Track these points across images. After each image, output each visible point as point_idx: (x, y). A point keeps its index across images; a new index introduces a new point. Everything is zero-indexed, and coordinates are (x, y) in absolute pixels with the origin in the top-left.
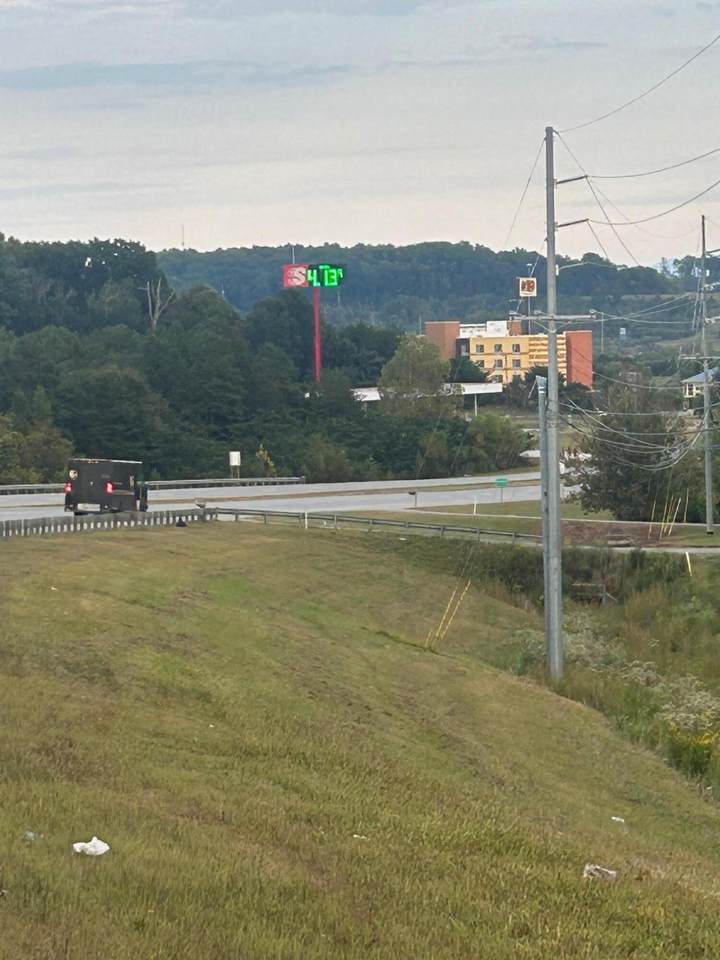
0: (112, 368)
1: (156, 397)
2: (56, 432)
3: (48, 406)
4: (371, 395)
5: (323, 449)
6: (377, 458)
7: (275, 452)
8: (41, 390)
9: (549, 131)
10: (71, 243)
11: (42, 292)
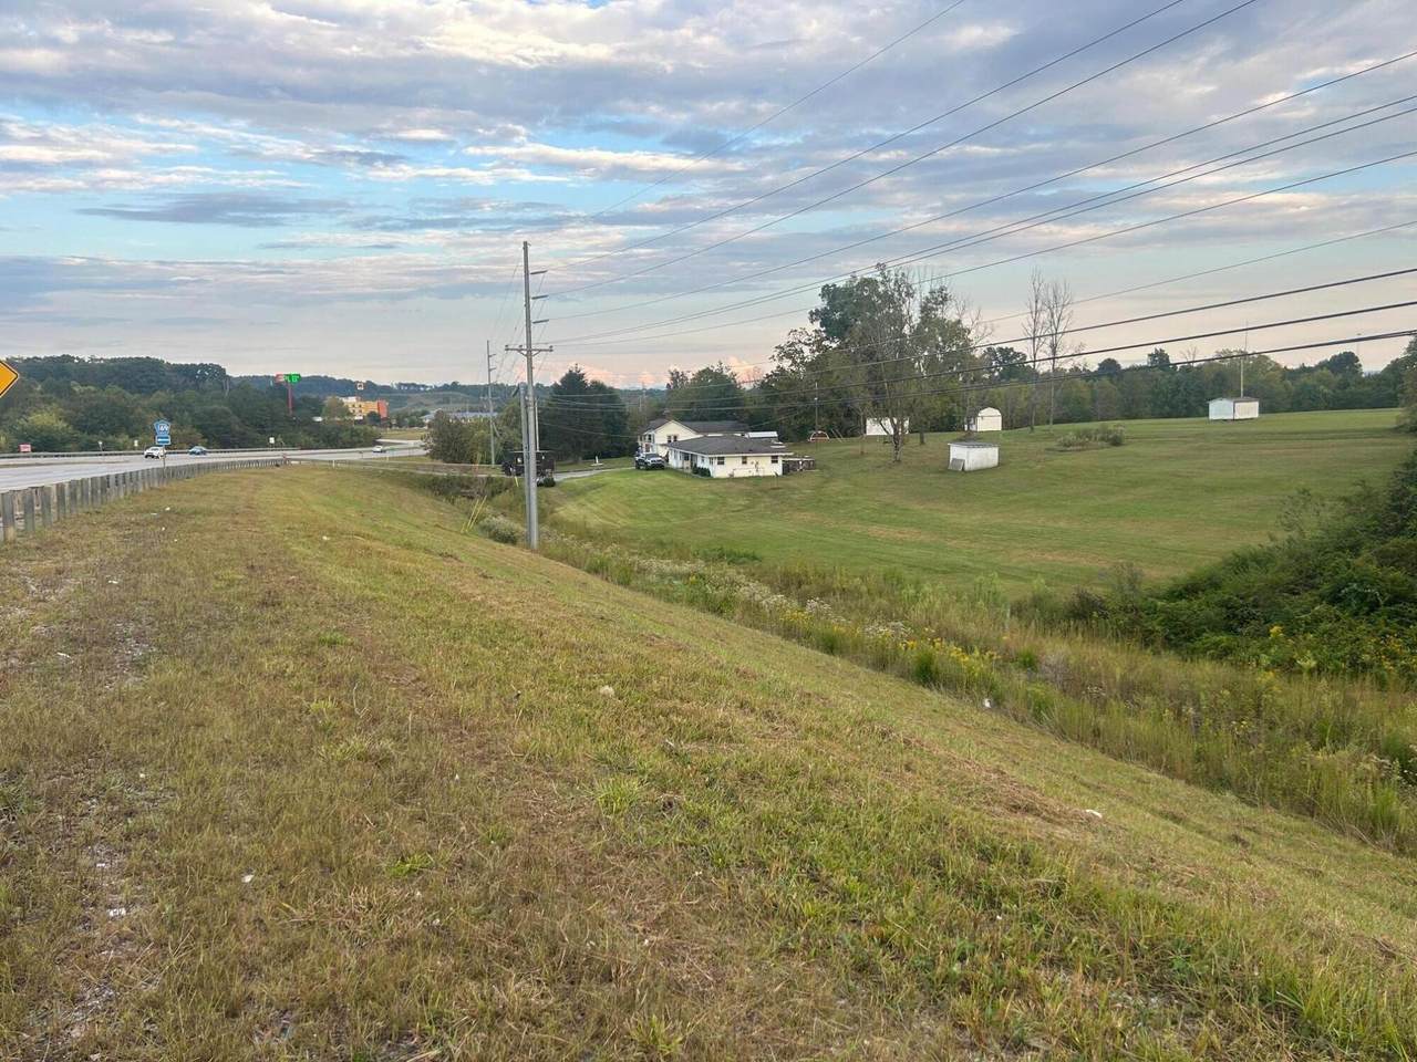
0: (215, 406)
1: (236, 417)
2: (195, 430)
3: (190, 420)
4: (319, 419)
5: (303, 438)
6: (324, 441)
7: (285, 439)
8: (187, 413)
9: (525, 243)
10: (191, 365)
11: (180, 383)
